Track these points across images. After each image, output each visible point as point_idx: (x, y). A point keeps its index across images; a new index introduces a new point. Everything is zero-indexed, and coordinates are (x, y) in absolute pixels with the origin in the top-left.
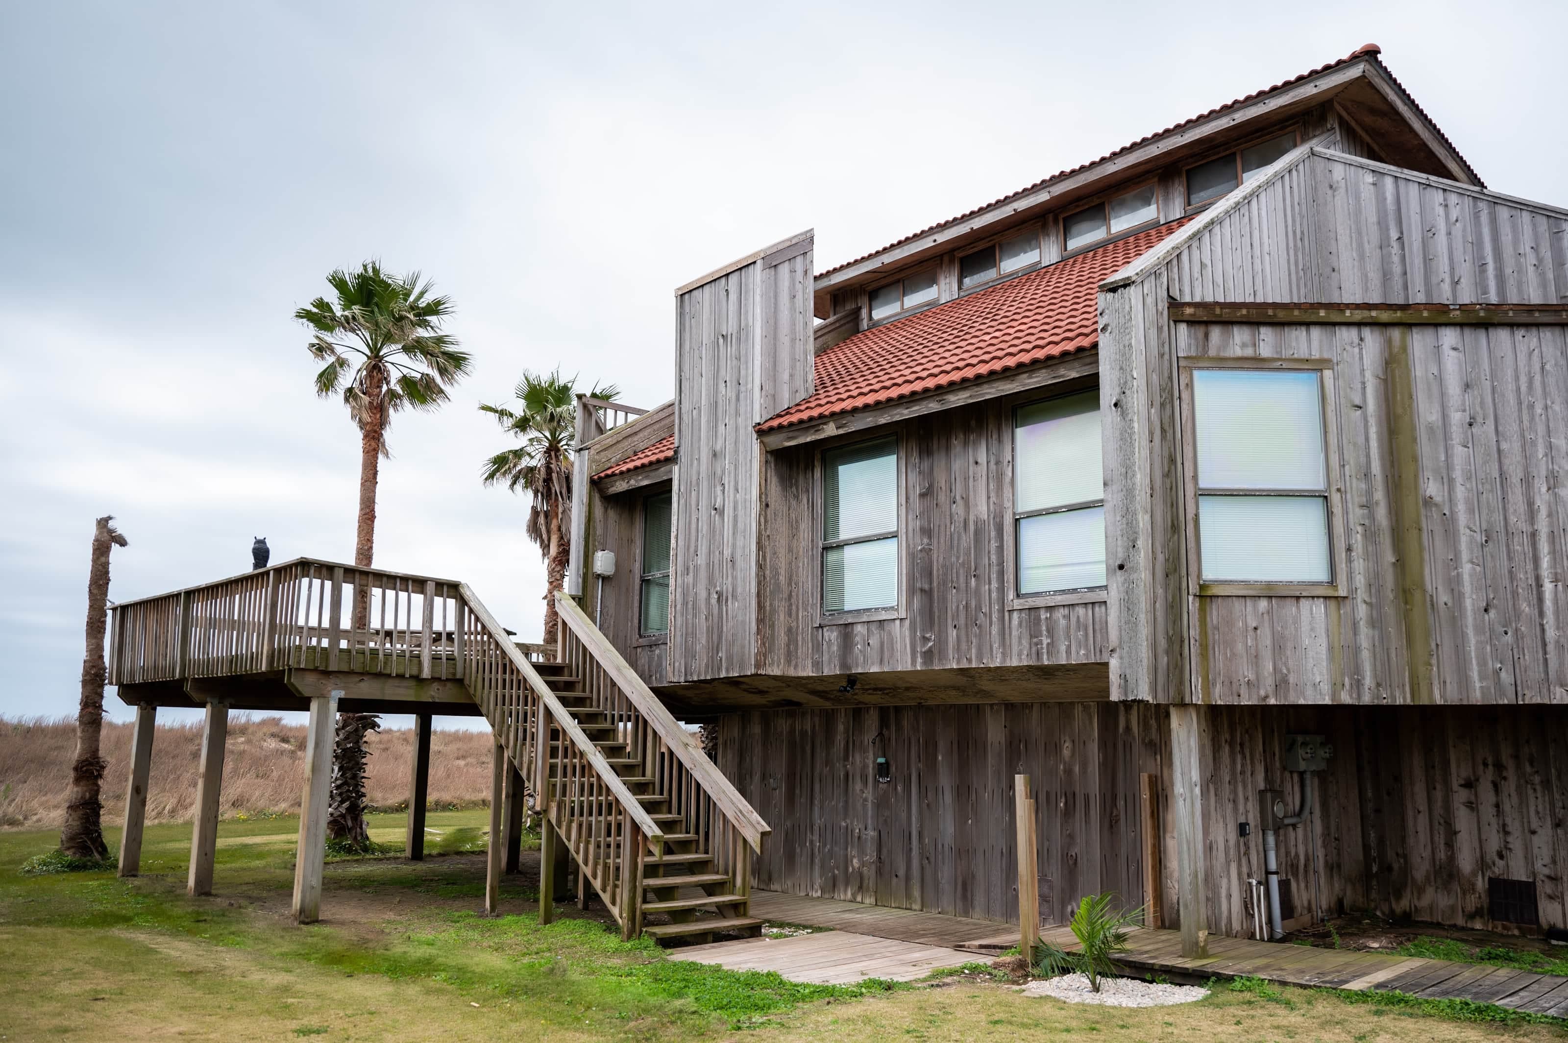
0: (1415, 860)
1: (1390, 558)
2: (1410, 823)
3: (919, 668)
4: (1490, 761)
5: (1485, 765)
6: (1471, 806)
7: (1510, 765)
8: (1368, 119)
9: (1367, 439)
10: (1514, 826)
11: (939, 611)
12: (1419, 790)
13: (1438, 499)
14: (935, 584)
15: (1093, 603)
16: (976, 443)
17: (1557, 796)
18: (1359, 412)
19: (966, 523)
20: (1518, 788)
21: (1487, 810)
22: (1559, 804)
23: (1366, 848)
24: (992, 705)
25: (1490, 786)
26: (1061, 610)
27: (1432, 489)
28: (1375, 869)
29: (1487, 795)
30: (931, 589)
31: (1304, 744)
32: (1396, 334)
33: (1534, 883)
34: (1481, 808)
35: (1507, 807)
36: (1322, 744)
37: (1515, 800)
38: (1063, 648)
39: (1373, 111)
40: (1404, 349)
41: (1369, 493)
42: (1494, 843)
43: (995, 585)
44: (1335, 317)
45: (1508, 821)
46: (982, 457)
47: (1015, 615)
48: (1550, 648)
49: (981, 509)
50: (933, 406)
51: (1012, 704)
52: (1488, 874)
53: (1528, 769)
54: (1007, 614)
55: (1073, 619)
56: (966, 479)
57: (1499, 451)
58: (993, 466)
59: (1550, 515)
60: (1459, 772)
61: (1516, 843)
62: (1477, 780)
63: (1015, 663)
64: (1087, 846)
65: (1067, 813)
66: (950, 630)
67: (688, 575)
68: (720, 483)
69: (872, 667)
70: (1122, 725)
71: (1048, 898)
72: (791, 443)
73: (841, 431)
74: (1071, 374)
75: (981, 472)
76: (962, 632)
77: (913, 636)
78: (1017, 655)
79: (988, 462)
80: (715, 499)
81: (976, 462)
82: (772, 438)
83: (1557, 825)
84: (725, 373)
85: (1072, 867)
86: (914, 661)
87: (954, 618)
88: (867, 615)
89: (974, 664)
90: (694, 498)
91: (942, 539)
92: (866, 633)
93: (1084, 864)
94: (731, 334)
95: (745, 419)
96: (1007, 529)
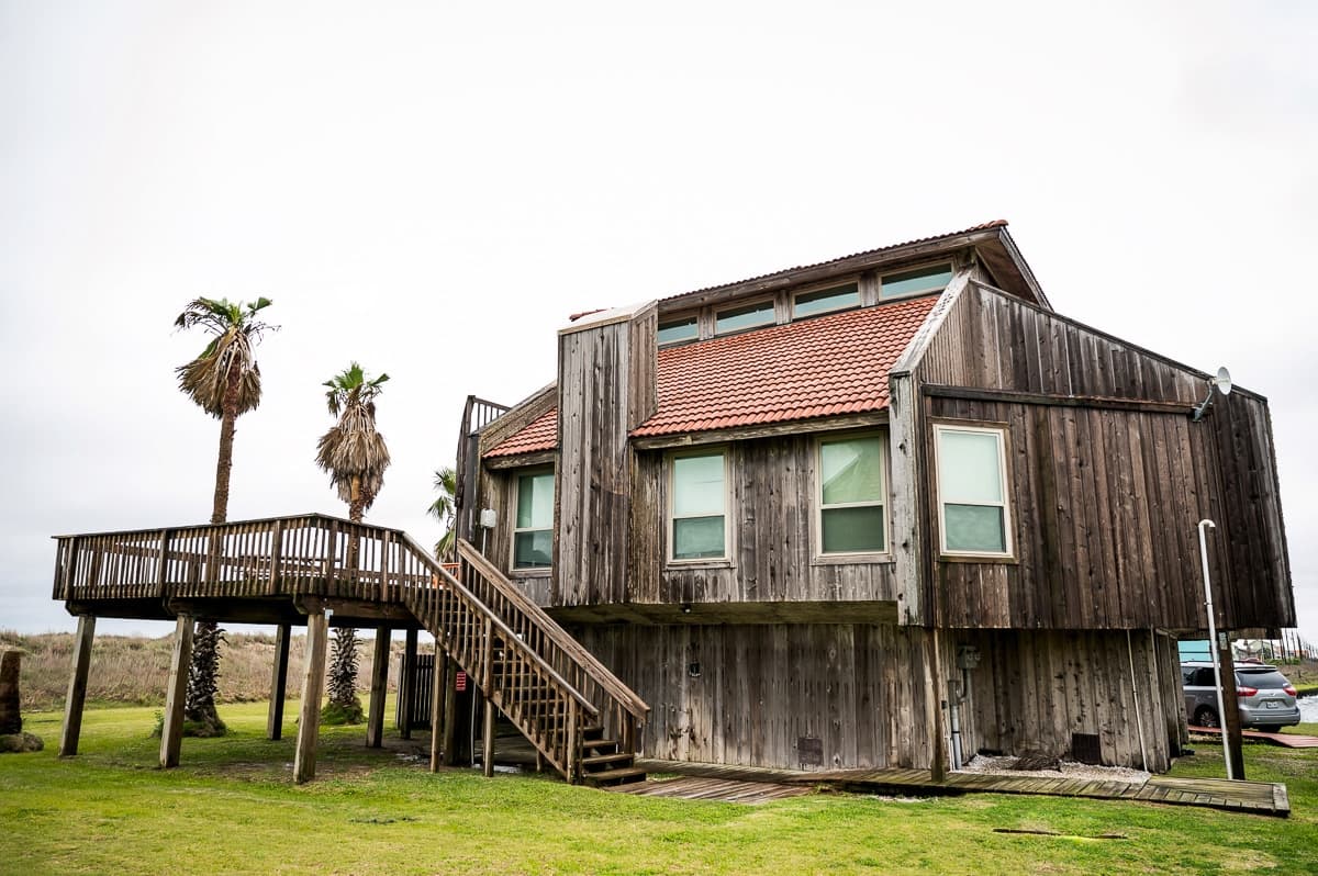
0: (1028, 724)
1: (1039, 542)
2: (1026, 700)
3: (745, 600)
4: (1073, 662)
5: (1070, 664)
6: (1063, 689)
7: (1084, 664)
8: (992, 258)
9: (1028, 472)
10: (1087, 702)
11: (761, 563)
12: (1031, 680)
13: (1065, 508)
14: (757, 546)
15: (872, 564)
16: (788, 458)
17: (1112, 683)
18: (1023, 455)
19: (780, 507)
20: (1089, 679)
21: (1071, 693)
22: (1112, 688)
23: (998, 717)
24: (777, 625)
25: (1073, 678)
26: (849, 567)
27: (1062, 503)
28: (1004, 730)
29: (1071, 682)
30: (754, 551)
31: (968, 652)
32: (1042, 410)
33: (1098, 736)
34: (1068, 691)
35: (1083, 691)
36: (976, 652)
37: (1087, 686)
38: (851, 591)
39: (997, 254)
40: (1046, 419)
41: (1029, 502)
42: (1075, 712)
43: (802, 549)
44: (1011, 399)
45: (1084, 698)
46: (793, 466)
47: (817, 569)
48: (1123, 597)
49: (790, 499)
50: (767, 433)
51: (793, 625)
52: (1072, 731)
53: (1095, 666)
54: (810, 569)
55: (858, 574)
56: (780, 480)
57: (1095, 481)
58: (800, 473)
59: (1121, 520)
60: (1054, 671)
61: (1088, 712)
62: (1065, 673)
63: (815, 599)
64: (847, 717)
65: (833, 696)
66: (769, 577)
67: (568, 532)
68: (596, 468)
69: (709, 599)
70: (871, 639)
71: (819, 752)
72: (655, 447)
73: (696, 442)
74: (867, 424)
75: (791, 476)
76: (778, 578)
77: (740, 579)
78: (818, 595)
79: (797, 470)
80: (592, 481)
81: (788, 469)
82: (641, 443)
83: (1111, 700)
84: (601, 394)
85: (836, 731)
86: (741, 596)
87: (773, 569)
88: (705, 564)
89: (786, 600)
90: (574, 478)
91: (763, 517)
92: (704, 577)
93: (845, 729)
94: (606, 368)
95: (617, 428)
96: (810, 514)
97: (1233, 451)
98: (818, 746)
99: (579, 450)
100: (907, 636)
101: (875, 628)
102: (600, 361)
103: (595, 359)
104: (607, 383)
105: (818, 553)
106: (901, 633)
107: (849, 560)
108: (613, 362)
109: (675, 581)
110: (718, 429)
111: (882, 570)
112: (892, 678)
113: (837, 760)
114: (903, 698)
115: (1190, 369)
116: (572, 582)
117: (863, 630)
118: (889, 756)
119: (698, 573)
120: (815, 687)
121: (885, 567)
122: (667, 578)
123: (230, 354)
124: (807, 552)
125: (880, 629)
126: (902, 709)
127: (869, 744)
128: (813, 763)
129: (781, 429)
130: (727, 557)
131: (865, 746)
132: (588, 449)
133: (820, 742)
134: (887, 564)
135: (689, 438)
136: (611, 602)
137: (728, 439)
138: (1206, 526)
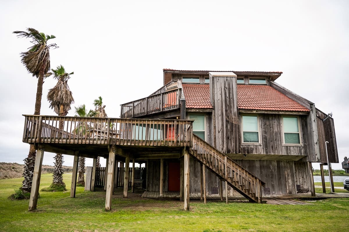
11: (269, 145)
14: (267, 140)
16: (274, 119)
19: (273, 131)
24: (257, 160)
26: (292, 147)
38: (292, 153)
43: (279, 142)
47: (284, 147)
49: (276, 130)
51: (261, 160)
54: (282, 147)
55: (294, 149)
56: (273, 125)
58: (278, 124)
63: (283, 154)
64: (276, 183)
65: (272, 178)
66: (271, 148)
67: (219, 132)
68: (227, 116)
69: (254, 153)
70: (281, 164)
71: (269, 191)
72: (244, 112)
73: (256, 113)
74: (302, 114)
75: (276, 124)
76: (273, 149)
77: (263, 149)
78: (284, 153)
79: (277, 123)
80: (226, 119)
81: (275, 122)
82: (241, 111)
83: (302, 178)
84: (227, 95)
85: (273, 186)
86: (264, 153)
87: (272, 146)
88: (253, 144)
89: (276, 154)
90: (220, 118)
91: (269, 133)
92: (253, 147)
93: (275, 186)
94: (229, 89)
95: (234, 105)
96: (281, 134)
97: (327, 128)
98: (269, 190)
99: (221, 110)
100: (289, 164)
101: (282, 161)
102: (227, 86)
103: (225, 85)
104: (229, 93)
105: (284, 143)
106: (288, 163)
107: (292, 145)
108: (231, 87)
109: (244, 148)
110: (265, 110)
111: (299, 148)
112: (286, 173)
113: (274, 193)
114: (289, 178)
115: (320, 111)
116: (221, 147)
117: (278, 162)
118: (286, 192)
119: (251, 146)
120: (267, 175)
121: (300, 148)
122: (242, 147)
123: (45, 52)
124: (281, 143)
125: (283, 162)
126: (289, 180)
127: (282, 189)
128: (268, 194)
129: (280, 112)
130: (260, 143)
131: (280, 189)
132: (224, 110)
133: (269, 189)
134: (301, 147)
135: (255, 111)
136: (234, 153)
137: (266, 113)
138: (327, 143)
